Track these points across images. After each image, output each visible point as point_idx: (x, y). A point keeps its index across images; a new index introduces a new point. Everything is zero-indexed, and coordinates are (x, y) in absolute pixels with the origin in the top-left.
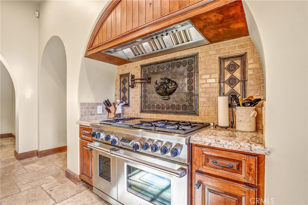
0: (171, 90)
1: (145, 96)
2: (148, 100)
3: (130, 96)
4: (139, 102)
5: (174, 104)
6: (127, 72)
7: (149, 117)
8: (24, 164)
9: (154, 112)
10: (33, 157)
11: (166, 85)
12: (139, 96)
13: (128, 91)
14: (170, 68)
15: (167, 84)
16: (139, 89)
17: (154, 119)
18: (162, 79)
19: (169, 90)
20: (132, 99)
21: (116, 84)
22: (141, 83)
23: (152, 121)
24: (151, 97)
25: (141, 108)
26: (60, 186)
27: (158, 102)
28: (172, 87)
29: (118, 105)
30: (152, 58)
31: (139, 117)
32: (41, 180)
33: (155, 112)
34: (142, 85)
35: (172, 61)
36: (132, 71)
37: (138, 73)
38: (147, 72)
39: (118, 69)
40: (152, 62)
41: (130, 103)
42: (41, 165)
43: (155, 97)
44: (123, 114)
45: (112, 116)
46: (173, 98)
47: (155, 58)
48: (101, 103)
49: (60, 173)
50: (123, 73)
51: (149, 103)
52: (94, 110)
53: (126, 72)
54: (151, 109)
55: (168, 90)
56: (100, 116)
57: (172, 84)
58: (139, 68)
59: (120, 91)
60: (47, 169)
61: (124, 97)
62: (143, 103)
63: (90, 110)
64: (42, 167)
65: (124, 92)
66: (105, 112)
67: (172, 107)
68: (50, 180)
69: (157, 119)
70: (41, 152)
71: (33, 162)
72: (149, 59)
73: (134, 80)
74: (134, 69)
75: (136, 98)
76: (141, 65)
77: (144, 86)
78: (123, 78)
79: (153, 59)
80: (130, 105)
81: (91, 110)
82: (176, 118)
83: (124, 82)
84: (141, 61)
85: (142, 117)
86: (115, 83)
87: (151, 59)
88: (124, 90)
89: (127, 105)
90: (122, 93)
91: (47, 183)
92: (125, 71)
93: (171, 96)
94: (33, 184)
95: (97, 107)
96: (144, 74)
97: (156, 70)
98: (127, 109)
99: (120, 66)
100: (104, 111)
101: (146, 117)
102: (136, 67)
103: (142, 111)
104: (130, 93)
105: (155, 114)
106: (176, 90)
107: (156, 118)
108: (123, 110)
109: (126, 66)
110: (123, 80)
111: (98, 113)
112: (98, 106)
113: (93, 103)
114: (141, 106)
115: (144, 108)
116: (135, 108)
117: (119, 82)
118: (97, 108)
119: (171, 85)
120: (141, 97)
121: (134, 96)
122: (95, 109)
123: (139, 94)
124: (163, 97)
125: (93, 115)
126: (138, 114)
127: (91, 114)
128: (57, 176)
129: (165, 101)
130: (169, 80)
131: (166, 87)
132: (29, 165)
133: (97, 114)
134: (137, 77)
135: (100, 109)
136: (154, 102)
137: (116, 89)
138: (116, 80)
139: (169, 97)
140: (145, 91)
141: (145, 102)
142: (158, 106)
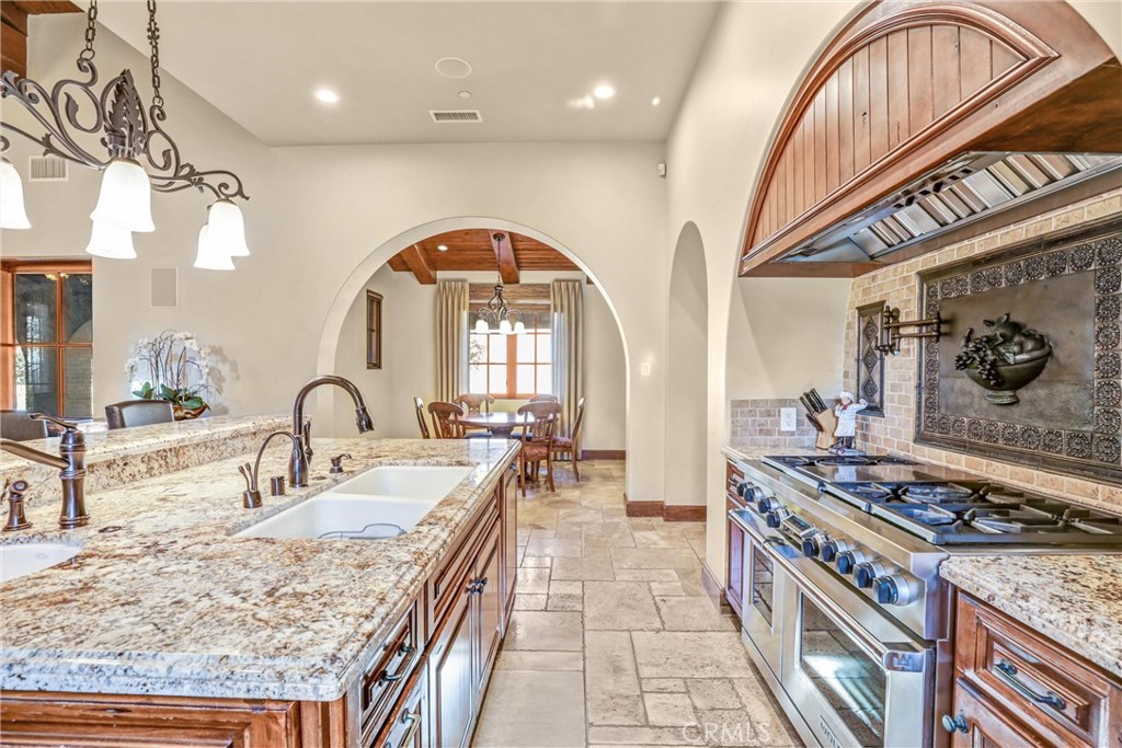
0: (1016, 370)
1: (933, 387)
2: (943, 401)
3: (886, 381)
4: (913, 406)
5: (1037, 425)
6: (878, 300)
7: (944, 464)
8: (635, 528)
9: (960, 446)
10: (653, 515)
11: (992, 350)
12: (913, 383)
13: (879, 362)
14: (1022, 281)
15: (1000, 344)
16: (914, 356)
17: (961, 472)
18: (990, 323)
19: (1009, 371)
20: (889, 392)
21: (847, 338)
22: (920, 337)
23: (955, 478)
24: (953, 389)
25: (918, 426)
26: (684, 599)
27: (975, 412)
28: (1019, 357)
29: (845, 408)
30: (955, 246)
31: (911, 456)
32: (653, 572)
33: (965, 447)
34: (921, 346)
35: (1028, 252)
36: (892, 295)
37: (909, 300)
38: (939, 298)
39: (853, 289)
40: (956, 258)
41: (885, 404)
42: (664, 538)
44: (865, 438)
45: (827, 441)
46: (1032, 402)
47: (966, 242)
48: (794, 400)
49: (694, 571)
50: (867, 303)
51: (943, 411)
52: (769, 419)
53: (875, 298)
54: (951, 435)
55: (1003, 369)
56: (788, 438)
57: (1021, 345)
58: (915, 282)
59: (858, 360)
60: (673, 552)
61: (869, 381)
62: (923, 410)
63: (758, 418)
64: (663, 544)
65: (870, 367)
66: (805, 427)
67: (1026, 435)
68: (670, 579)
69: (970, 474)
70: (669, 508)
71: (652, 528)
72: (947, 248)
73: (898, 328)
74: (898, 288)
75: (903, 387)
76: (918, 273)
77: (927, 347)
78: (867, 318)
79: (959, 249)
80: (885, 411)
81: (763, 420)
82: (1043, 485)
83: (868, 333)
84: (921, 259)
85: (919, 459)
86: (844, 336)
87: (952, 247)
88: (868, 360)
89: (876, 409)
90: (863, 367)
91: (661, 582)
92: (872, 295)
93: (1023, 394)
94: (637, 573)
95: (779, 411)
96: (929, 306)
97: (969, 287)
98: (876, 424)
99: (857, 278)
100: (803, 425)
101: (934, 462)
102: (905, 280)
103: (921, 438)
104: (886, 370)
105: (964, 456)
106: (1045, 371)
107: (968, 470)
108: (863, 427)
109: (874, 278)
110: (867, 327)
111: (782, 429)
112: (782, 409)
113: (767, 401)
114: (919, 418)
115: (926, 426)
116: (899, 425)
117: (857, 330)
118: (779, 415)
119: (1016, 349)
120: (919, 386)
121: (897, 382)
122: (774, 416)
123: (911, 374)
124: (991, 396)
125: (768, 433)
126: (908, 445)
127: (761, 431)
128: (684, 574)
129: (999, 410)
130: (1016, 328)
131: (991, 358)
132: (642, 533)
133: (780, 433)
134: (907, 314)
135: (789, 419)
136: (959, 409)
137: (847, 353)
138: (849, 326)
139: (1015, 396)
140: (933, 366)
141: (930, 407)
142: (975, 427)
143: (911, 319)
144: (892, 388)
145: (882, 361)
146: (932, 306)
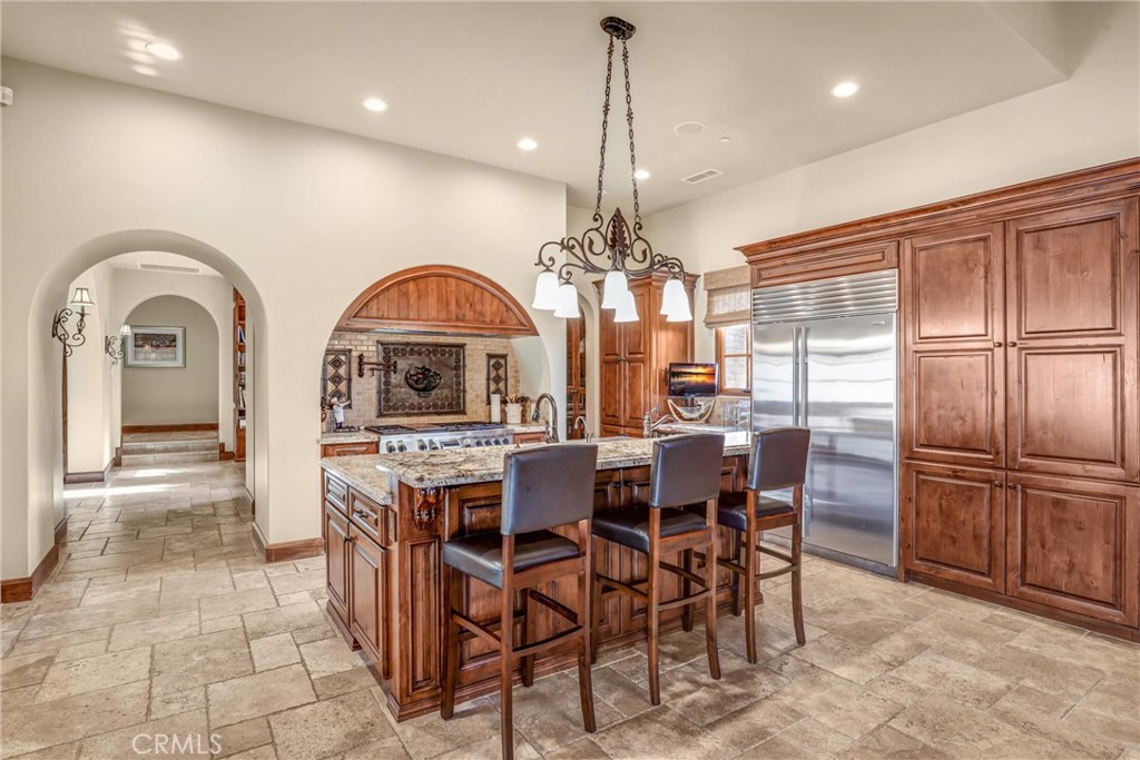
1: (388, 392)
2: (394, 397)
4: (374, 402)
5: (437, 402)
9: (404, 415)
12: (374, 391)
13: (346, 381)
14: (431, 355)
16: (375, 378)
18: (418, 368)
20: (356, 396)
24: (400, 392)
25: (380, 410)
27: (412, 400)
29: (338, 406)
33: (407, 415)
34: (379, 374)
35: (432, 346)
36: (357, 347)
37: (370, 352)
38: (391, 354)
40: (401, 340)
41: (353, 402)
43: (405, 393)
46: (436, 395)
50: (335, 348)
51: (394, 401)
62: (382, 402)
65: (337, 383)
67: (434, 406)
73: (363, 364)
74: (361, 345)
75: (367, 393)
76: (378, 341)
77: (384, 375)
78: (333, 357)
80: (352, 406)
83: (336, 364)
84: (379, 335)
90: (329, 383)
92: (339, 345)
96: (384, 357)
97: (407, 353)
103: (380, 415)
104: (352, 385)
105: (406, 419)
106: (439, 385)
110: (334, 361)
115: (384, 409)
120: (380, 392)
121: (361, 391)
123: (373, 387)
124: (420, 394)
134: (369, 358)
139: (430, 393)
140: (387, 383)
141: (387, 400)
142: (412, 407)
143: (373, 361)
144: (358, 394)
145: (350, 380)
146: (387, 358)
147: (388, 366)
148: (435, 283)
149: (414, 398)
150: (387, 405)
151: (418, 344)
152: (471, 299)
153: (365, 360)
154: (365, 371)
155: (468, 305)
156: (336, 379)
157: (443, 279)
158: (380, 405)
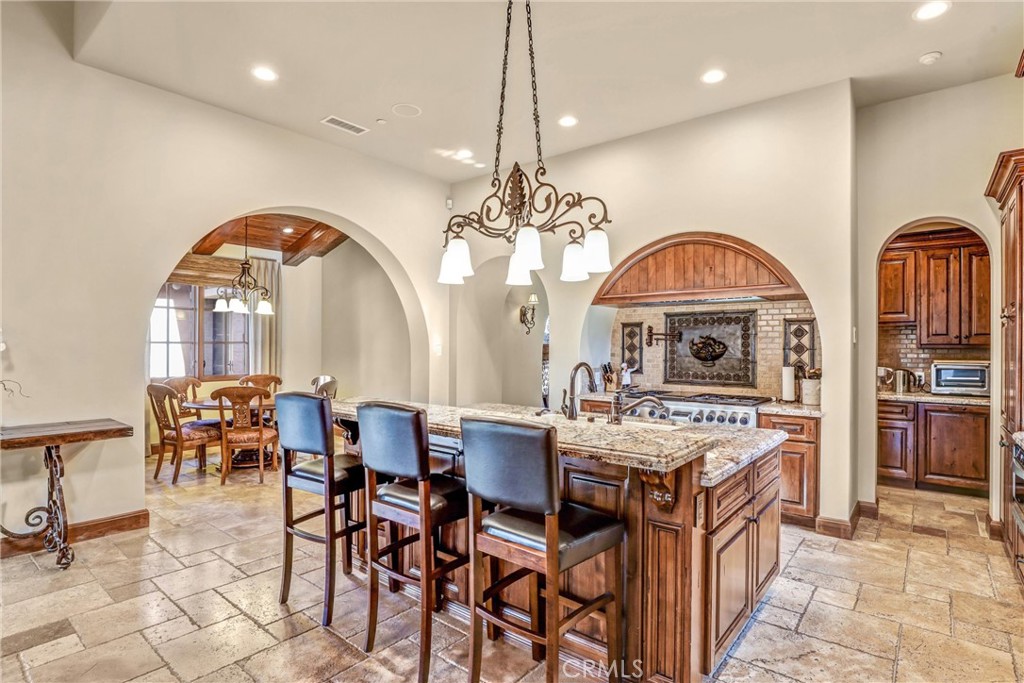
0: (717, 354)
1: (673, 360)
2: (678, 366)
3: (644, 358)
4: (662, 368)
5: (722, 372)
6: (638, 321)
12: (662, 358)
13: (639, 350)
14: (715, 324)
15: (712, 346)
16: (660, 348)
18: (703, 338)
20: (646, 363)
21: (613, 336)
22: (666, 340)
24: (682, 362)
25: (666, 376)
27: (696, 369)
28: (719, 350)
29: (625, 371)
31: (661, 390)
34: (666, 344)
36: (648, 320)
37: (659, 324)
38: (676, 325)
39: (618, 314)
41: (644, 369)
43: (690, 362)
45: (613, 387)
46: (721, 365)
50: (629, 321)
51: (679, 369)
53: (635, 320)
55: (712, 353)
57: (719, 345)
58: (662, 317)
59: (623, 348)
61: (632, 358)
62: (668, 369)
65: (631, 352)
67: (718, 376)
73: (652, 335)
74: (651, 318)
75: (655, 361)
76: (665, 314)
77: (670, 345)
78: (629, 329)
79: (687, 307)
80: (644, 372)
82: (724, 392)
83: (630, 336)
84: (666, 308)
85: (666, 390)
88: (630, 348)
89: (639, 372)
90: (627, 351)
92: (633, 318)
93: (717, 362)
96: (670, 327)
97: (692, 323)
98: (639, 378)
102: (656, 315)
103: (666, 381)
104: (643, 353)
105: (690, 386)
106: (725, 354)
109: (634, 311)
110: (630, 333)
112: (595, 373)
115: (670, 376)
116: (653, 377)
117: (621, 333)
119: (717, 347)
120: (665, 360)
121: (651, 358)
123: (660, 355)
124: (704, 363)
126: (659, 385)
129: (706, 368)
130: (714, 340)
131: (712, 350)
134: (658, 330)
135: (598, 378)
136: (688, 368)
137: (614, 344)
138: (615, 332)
139: (713, 363)
140: (673, 352)
141: (672, 368)
142: (696, 376)
143: (661, 332)
144: (648, 361)
145: (641, 348)
146: (673, 328)
147: (674, 336)
148: (672, 253)
149: (697, 366)
150: (674, 373)
151: (702, 314)
152: (711, 262)
153: (654, 331)
154: (654, 342)
155: (707, 269)
156: (632, 348)
157: (680, 247)
158: (666, 373)
